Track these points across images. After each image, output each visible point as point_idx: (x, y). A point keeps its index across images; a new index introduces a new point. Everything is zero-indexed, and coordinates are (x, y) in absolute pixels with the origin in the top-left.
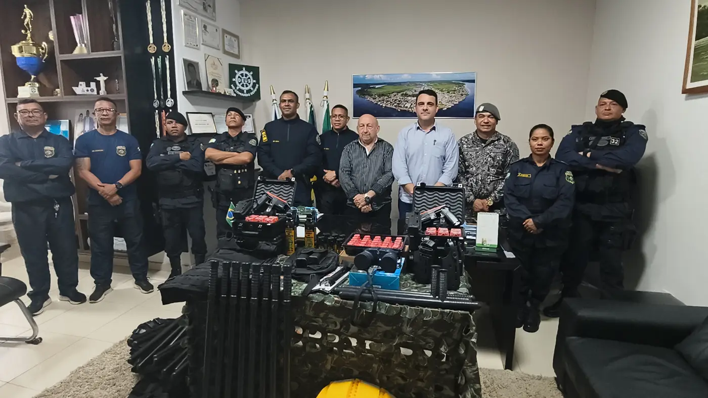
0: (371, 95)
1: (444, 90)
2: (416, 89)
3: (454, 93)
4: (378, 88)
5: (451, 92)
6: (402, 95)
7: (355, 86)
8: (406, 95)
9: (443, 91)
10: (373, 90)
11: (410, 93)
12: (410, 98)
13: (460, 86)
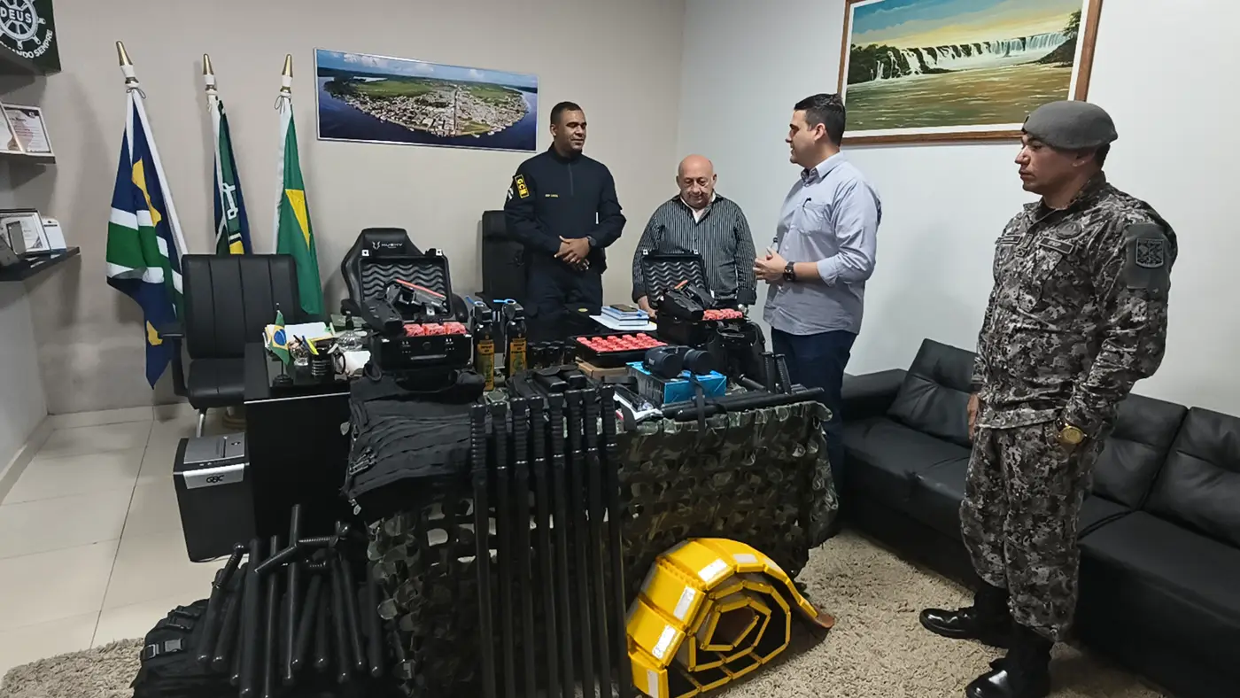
0: (357, 96)
1: (489, 99)
2: (442, 93)
3: (505, 107)
4: (368, 83)
5: (500, 105)
6: (417, 101)
7: (322, 72)
8: (425, 103)
9: (489, 102)
10: (360, 86)
11: (431, 100)
12: (430, 109)
13: (515, 96)
